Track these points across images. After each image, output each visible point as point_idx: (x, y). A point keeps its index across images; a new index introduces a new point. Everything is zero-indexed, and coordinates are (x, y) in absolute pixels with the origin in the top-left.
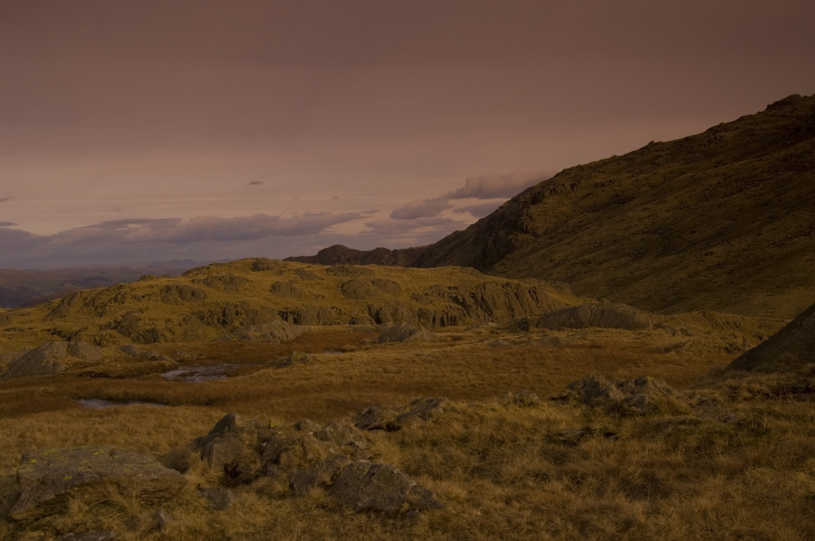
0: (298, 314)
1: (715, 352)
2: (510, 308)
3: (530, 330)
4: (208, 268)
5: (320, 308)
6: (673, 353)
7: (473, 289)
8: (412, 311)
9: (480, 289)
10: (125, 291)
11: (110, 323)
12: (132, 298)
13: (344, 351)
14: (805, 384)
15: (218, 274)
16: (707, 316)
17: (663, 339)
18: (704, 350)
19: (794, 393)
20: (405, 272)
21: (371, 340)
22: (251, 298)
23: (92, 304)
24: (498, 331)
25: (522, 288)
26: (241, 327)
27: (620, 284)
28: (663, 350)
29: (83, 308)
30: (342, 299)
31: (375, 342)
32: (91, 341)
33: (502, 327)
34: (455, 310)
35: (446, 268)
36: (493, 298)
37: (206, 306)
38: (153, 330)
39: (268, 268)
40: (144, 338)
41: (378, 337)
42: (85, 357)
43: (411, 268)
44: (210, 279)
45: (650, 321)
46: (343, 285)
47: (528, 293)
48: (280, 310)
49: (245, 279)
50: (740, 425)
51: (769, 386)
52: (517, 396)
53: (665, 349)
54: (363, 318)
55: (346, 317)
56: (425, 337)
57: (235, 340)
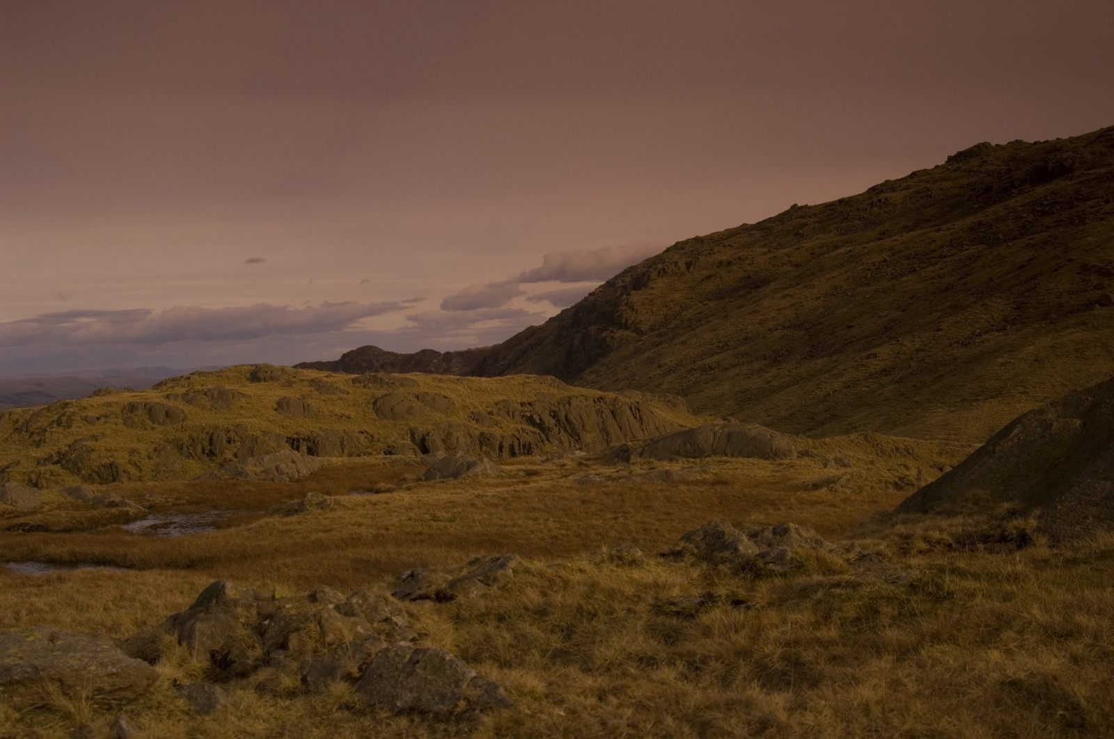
0: (314, 442)
1: (880, 488)
2: (605, 431)
3: (632, 461)
4: (189, 378)
5: (345, 432)
6: (824, 490)
7: (554, 405)
8: (471, 436)
9: (564, 405)
10: (72, 410)
11: (51, 455)
12: (82, 420)
13: (377, 492)
14: (999, 531)
15: (202, 386)
16: (869, 439)
17: (811, 471)
18: (866, 485)
19: (985, 542)
20: (461, 383)
21: (414, 477)
22: (249, 420)
23: (25, 429)
24: (588, 462)
25: (620, 404)
26: (235, 460)
27: (753, 398)
28: (810, 486)
29: (13, 436)
30: (375, 420)
31: (420, 480)
32: (24, 481)
33: (593, 457)
34: (530, 434)
35: (516, 376)
36: (580, 417)
37: (186, 430)
38: (111, 465)
39: (271, 378)
40: (99, 476)
41: (423, 472)
42: (16, 503)
43: (469, 378)
44: (191, 394)
45: (793, 447)
46: (376, 401)
47: (628, 411)
48: (289, 435)
49: (240, 393)
50: (913, 587)
51: (951, 534)
52: (614, 552)
53: (814, 485)
54: (403, 445)
55: (380, 444)
56: (489, 471)
57: (227, 477)
